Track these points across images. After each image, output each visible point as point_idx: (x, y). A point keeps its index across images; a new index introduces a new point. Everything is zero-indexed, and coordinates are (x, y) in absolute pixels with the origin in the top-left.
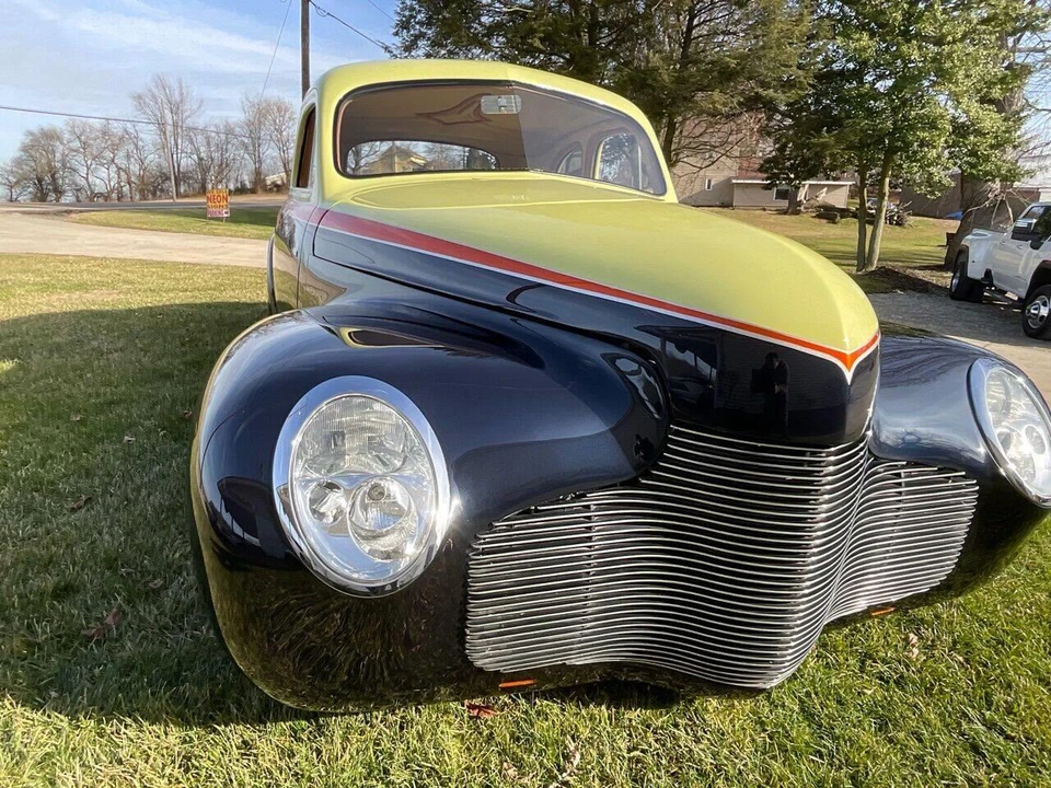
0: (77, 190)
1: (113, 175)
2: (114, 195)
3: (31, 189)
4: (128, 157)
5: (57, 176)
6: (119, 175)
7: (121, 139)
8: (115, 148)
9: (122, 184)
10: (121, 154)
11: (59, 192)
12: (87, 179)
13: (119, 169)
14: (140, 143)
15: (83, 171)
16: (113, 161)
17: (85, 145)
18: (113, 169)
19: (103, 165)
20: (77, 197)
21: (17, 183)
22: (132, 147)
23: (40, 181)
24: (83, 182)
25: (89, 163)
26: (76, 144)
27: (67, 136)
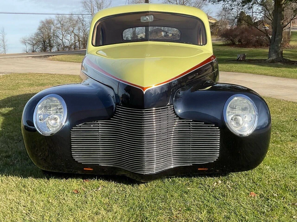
0: (59, 45)
1: (73, 38)
2: (73, 47)
3: (41, 46)
4: (79, 29)
5: (51, 39)
6: (75, 37)
7: (77, 21)
8: (74, 26)
9: (76, 42)
10: (76, 28)
11: (51, 47)
12: (62, 40)
13: (75, 35)
14: (84, 23)
15: (61, 37)
16: (73, 32)
17: (62, 25)
18: (73, 35)
19: (69, 34)
20: (58, 48)
21: (36, 44)
22: (81, 25)
23: (44, 42)
24: (60, 42)
25: (63, 33)
26: (59, 25)
27: (56, 22)
